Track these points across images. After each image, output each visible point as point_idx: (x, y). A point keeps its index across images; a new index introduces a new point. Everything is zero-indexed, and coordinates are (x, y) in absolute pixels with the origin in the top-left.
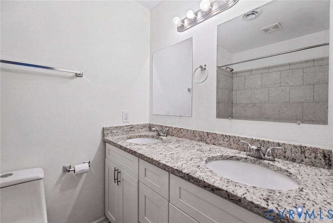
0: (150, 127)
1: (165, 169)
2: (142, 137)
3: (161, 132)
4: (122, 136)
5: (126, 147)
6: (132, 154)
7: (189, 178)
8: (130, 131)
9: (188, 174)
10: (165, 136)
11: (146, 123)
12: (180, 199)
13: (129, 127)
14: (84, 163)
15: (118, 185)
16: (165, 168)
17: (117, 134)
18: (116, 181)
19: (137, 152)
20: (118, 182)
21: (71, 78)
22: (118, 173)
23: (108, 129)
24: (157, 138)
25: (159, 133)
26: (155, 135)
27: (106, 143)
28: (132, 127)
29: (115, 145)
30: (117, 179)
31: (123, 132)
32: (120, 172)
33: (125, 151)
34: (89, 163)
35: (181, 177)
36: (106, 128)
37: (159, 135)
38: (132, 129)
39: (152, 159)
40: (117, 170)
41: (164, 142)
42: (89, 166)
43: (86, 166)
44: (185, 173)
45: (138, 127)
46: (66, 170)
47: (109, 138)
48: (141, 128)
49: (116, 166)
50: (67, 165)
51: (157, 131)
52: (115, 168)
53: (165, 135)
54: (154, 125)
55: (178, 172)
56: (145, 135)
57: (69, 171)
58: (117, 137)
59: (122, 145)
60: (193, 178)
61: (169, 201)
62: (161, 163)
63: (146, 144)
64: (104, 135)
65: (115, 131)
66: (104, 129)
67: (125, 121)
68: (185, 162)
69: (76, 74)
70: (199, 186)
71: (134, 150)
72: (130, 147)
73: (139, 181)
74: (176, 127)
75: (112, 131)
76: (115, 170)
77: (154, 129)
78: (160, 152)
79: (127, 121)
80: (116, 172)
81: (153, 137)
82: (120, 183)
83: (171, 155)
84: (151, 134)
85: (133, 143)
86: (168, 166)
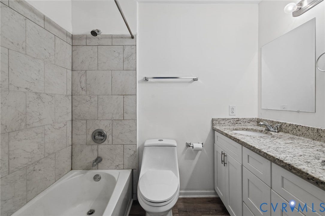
0: (258, 121)
1: (266, 158)
2: (248, 131)
3: (271, 127)
4: (228, 127)
5: (231, 135)
6: (236, 141)
7: (290, 168)
8: (236, 123)
9: (289, 165)
10: (275, 132)
11: (254, 117)
12: (282, 188)
13: (236, 120)
14: (199, 143)
15: (225, 166)
16: (266, 156)
17: (224, 125)
18: (223, 162)
19: (240, 140)
20: (224, 164)
21: (191, 82)
22: (224, 156)
23: (216, 120)
24: (266, 133)
25: (268, 128)
26: (264, 130)
27: (215, 131)
28: (238, 120)
29: (222, 133)
30: (224, 161)
31: (229, 124)
32: (226, 156)
33: (229, 139)
34: (202, 144)
35: (283, 166)
36: (214, 119)
37: (269, 130)
38: (238, 122)
39: (254, 147)
40: (223, 154)
41: (273, 137)
42: (203, 146)
43: (200, 146)
44: (286, 163)
45: (245, 120)
46: (188, 145)
47: (217, 127)
48: (248, 122)
49: (223, 151)
50: (189, 142)
51: (265, 125)
52: (222, 152)
53: (276, 130)
54: (264, 120)
55: (279, 161)
56: (252, 129)
57: (190, 146)
58: (224, 127)
59: (227, 133)
60: (295, 169)
61: (271, 188)
62: (262, 151)
63: (251, 136)
64: (213, 124)
65: (223, 122)
66: (213, 120)
67: (232, 114)
68: (292, 156)
69: (194, 79)
70: (302, 177)
71: (238, 138)
72: (235, 135)
73: (242, 166)
74: (291, 123)
75: (220, 122)
76: (222, 154)
77: (262, 123)
78: (264, 144)
79: (233, 114)
80: (223, 155)
81: (261, 131)
82: (227, 165)
83: (276, 148)
84: (260, 128)
85: (238, 134)
86: (269, 155)
